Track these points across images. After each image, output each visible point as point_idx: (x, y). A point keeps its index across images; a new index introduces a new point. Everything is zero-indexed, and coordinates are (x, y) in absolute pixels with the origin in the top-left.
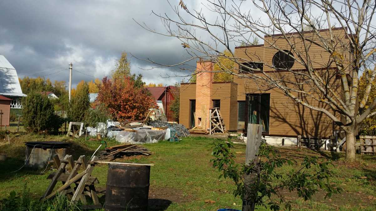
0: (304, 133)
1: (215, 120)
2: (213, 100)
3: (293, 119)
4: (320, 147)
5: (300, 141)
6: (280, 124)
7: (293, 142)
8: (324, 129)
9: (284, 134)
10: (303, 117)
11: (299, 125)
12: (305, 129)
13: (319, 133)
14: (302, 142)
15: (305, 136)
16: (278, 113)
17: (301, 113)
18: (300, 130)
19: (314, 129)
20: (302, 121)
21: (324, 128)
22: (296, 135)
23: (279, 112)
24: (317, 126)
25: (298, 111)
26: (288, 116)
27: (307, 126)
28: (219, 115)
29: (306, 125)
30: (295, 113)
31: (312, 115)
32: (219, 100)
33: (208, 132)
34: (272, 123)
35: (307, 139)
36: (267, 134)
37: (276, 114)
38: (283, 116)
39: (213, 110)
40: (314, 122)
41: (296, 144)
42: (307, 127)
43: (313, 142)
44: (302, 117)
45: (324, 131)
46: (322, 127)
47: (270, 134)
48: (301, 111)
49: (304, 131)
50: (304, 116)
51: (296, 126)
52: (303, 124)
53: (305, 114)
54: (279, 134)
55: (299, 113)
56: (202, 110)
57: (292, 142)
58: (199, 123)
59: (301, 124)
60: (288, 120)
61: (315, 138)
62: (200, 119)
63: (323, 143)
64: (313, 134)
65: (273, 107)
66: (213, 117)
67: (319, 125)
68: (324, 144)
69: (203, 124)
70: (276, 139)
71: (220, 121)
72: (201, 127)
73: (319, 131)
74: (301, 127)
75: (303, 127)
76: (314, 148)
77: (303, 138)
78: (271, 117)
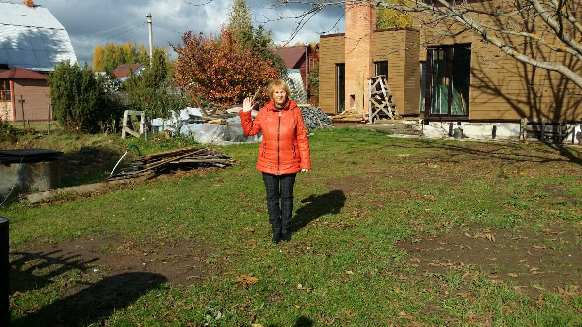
0: (535, 114)
1: (379, 98)
2: (376, 63)
3: (515, 88)
4: (563, 139)
5: (525, 130)
6: (490, 100)
7: (514, 131)
8: (573, 106)
9: (496, 118)
10: (532, 85)
11: (525, 100)
12: (535, 106)
13: (562, 114)
14: (528, 131)
15: (536, 120)
16: (486, 80)
17: (530, 78)
18: (526, 109)
19: (554, 105)
20: (531, 92)
21: (572, 103)
22: (518, 117)
23: (487, 77)
24: (558, 101)
25: (523, 74)
26: (505, 84)
27: (540, 100)
28: (386, 89)
29: (538, 100)
30: (518, 78)
31: (550, 80)
32: (386, 62)
33: (366, 118)
34: (474, 99)
35: (538, 126)
36: (465, 119)
37: (482, 81)
38: (496, 83)
39: (374, 80)
40: (554, 93)
41: (519, 135)
42: (540, 103)
43: (551, 131)
44: (530, 85)
45: (573, 109)
46: (569, 102)
47: (469, 118)
48: (530, 74)
49: (534, 110)
50: (536, 82)
51: (520, 102)
52: (532, 96)
53: (536, 78)
54: (487, 118)
55: (526, 77)
56: (356, 82)
57: (511, 131)
58: (352, 105)
59: (528, 98)
60: (504, 92)
61: (555, 124)
62: (353, 97)
63: (569, 131)
64: (552, 116)
65: (477, 67)
66: (375, 92)
67: (563, 97)
68: (570, 133)
69: (358, 106)
70: (482, 127)
71: (386, 99)
72: (355, 110)
73: (564, 109)
74: (528, 103)
75: (533, 104)
76: (551, 141)
77: (531, 123)
78: (473, 86)
